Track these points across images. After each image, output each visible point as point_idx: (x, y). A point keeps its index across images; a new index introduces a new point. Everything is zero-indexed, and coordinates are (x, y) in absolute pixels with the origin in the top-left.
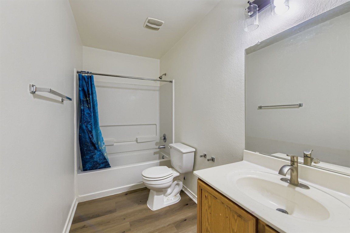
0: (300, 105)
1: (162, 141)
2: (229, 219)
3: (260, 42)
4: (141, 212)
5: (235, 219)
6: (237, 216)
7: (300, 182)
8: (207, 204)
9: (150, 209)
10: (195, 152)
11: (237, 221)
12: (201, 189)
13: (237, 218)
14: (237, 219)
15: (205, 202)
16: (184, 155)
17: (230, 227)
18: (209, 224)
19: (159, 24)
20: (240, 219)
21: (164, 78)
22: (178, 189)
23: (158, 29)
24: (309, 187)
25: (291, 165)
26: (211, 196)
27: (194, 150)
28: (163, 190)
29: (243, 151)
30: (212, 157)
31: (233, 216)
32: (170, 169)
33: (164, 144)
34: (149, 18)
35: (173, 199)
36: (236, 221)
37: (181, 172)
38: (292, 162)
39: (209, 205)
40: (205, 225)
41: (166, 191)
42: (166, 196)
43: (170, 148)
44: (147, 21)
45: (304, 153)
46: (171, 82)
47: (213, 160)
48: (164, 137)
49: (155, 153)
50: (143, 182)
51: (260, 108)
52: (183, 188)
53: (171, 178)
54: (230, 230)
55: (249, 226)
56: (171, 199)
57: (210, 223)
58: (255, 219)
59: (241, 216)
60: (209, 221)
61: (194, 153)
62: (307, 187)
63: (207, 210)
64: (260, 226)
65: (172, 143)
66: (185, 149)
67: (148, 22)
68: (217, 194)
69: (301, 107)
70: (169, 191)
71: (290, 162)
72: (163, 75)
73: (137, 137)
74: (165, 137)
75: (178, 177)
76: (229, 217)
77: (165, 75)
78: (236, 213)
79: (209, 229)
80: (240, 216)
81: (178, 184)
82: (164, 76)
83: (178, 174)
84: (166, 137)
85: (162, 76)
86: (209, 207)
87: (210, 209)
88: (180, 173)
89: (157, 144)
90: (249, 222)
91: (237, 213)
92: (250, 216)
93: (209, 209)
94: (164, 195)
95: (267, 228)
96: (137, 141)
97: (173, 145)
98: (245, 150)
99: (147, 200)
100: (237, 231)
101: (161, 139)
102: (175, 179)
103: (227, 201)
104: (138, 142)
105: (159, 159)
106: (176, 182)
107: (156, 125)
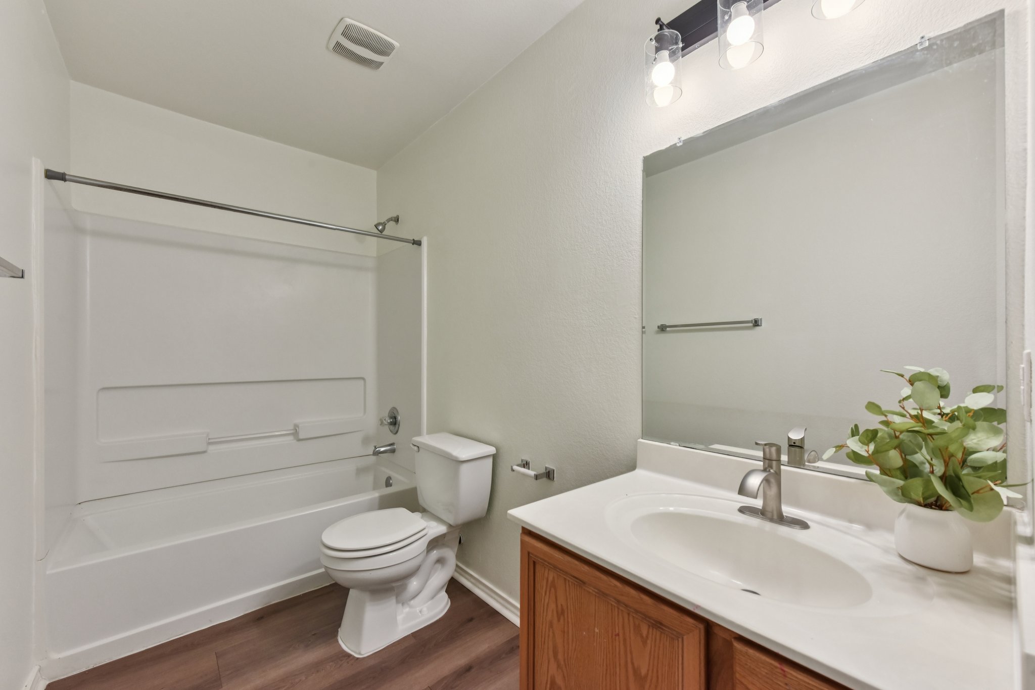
0: (756, 323)
1: (386, 429)
2: (625, 640)
3: (683, 139)
4: (318, 671)
5: (642, 636)
6: (649, 626)
7: (786, 512)
8: (552, 606)
9: (349, 656)
10: (495, 457)
11: (649, 642)
12: (534, 563)
13: (648, 632)
14: (647, 637)
15: (547, 601)
16: (464, 468)
17: (626, 662)
18: (559, 666)
19: (383, 49)
20: (658, 633)
21: (391, 229)
22: (440, 577)
23: (379, 65)
24: (809, 523)
25: (765, 470)
26: (565, 579)
27: (492, 450)
28: (394, 585)
29: (636, 441)
30: (546, 468)
31: (637, 628)
32: (417, 516)
33: (392, 438)
34: (349, 21)
35: (425, 609)
36: (644, 643)
37: (452, 523)
38: (767, 461)
39: (559, 607)
40: (547, 670)
41: (403, 588)
42: (403, 604)
43: (416, 448)
44: (341, 29)
45: (789, 438)
46: (418, 243)
47: (549, 475)
48: (391, 418)
49: (360, 471)
50: (326, 567)
51: (663, 328)
52: (456, 570)
53: (422, 545)
54: (627, 671)
55: (685, 650)
56: (418, 610)
57: (562, 663)
58: (701, 627)
59: (661, 624)
60: (560, 656)
61: (490, 460)
62: (804, 525)
63: (551, 625)
64: (717, 645)
65: (419, 434)
66: (464, 450)
67: (344, 34)
68: (586, 568)
69: (758, 328)
70: (414, 584)
71: (762, 463)
72: (389, 220)
73: (297, 421)
74: (395, 418)
75: (443, 536)
76: (624, 633)
77: (396, 220)
78: (646, 617)
79: (559, 681)
80: (657, 625)
81: (440, 561)
82: (392, 223)
83: (441, 529)
84: (399, 418)
85: (384, 225)
86: (561, 613)
87: (562, 620)
88: (450, 526)
89: (366, 440)
90: (685, 637)
91: (650, 618)
92: (690, 620)
93: (559, 620)
94: (398, 602)
95: (737, 645)
96: (295, 433)
97: (425, 439)
98: (641, 440)
99: (339, 626)
100: (648, 671)
101: (382, 423)
102: (435, 543)
103: (616, 586)
104: (301, 436)
105: (375, 487)
106: (435, 554)
107: (363, 379)
